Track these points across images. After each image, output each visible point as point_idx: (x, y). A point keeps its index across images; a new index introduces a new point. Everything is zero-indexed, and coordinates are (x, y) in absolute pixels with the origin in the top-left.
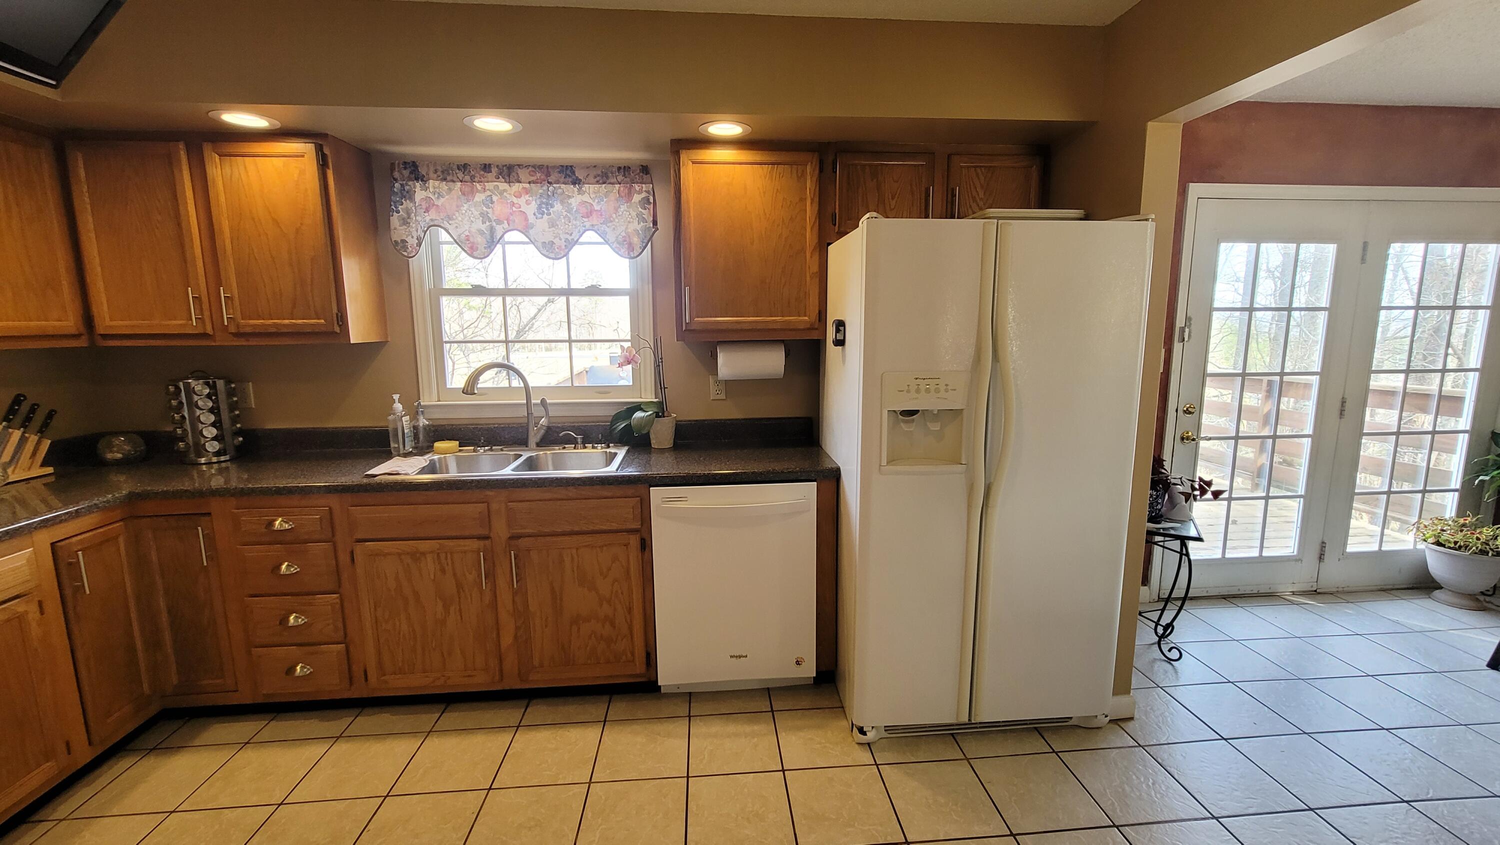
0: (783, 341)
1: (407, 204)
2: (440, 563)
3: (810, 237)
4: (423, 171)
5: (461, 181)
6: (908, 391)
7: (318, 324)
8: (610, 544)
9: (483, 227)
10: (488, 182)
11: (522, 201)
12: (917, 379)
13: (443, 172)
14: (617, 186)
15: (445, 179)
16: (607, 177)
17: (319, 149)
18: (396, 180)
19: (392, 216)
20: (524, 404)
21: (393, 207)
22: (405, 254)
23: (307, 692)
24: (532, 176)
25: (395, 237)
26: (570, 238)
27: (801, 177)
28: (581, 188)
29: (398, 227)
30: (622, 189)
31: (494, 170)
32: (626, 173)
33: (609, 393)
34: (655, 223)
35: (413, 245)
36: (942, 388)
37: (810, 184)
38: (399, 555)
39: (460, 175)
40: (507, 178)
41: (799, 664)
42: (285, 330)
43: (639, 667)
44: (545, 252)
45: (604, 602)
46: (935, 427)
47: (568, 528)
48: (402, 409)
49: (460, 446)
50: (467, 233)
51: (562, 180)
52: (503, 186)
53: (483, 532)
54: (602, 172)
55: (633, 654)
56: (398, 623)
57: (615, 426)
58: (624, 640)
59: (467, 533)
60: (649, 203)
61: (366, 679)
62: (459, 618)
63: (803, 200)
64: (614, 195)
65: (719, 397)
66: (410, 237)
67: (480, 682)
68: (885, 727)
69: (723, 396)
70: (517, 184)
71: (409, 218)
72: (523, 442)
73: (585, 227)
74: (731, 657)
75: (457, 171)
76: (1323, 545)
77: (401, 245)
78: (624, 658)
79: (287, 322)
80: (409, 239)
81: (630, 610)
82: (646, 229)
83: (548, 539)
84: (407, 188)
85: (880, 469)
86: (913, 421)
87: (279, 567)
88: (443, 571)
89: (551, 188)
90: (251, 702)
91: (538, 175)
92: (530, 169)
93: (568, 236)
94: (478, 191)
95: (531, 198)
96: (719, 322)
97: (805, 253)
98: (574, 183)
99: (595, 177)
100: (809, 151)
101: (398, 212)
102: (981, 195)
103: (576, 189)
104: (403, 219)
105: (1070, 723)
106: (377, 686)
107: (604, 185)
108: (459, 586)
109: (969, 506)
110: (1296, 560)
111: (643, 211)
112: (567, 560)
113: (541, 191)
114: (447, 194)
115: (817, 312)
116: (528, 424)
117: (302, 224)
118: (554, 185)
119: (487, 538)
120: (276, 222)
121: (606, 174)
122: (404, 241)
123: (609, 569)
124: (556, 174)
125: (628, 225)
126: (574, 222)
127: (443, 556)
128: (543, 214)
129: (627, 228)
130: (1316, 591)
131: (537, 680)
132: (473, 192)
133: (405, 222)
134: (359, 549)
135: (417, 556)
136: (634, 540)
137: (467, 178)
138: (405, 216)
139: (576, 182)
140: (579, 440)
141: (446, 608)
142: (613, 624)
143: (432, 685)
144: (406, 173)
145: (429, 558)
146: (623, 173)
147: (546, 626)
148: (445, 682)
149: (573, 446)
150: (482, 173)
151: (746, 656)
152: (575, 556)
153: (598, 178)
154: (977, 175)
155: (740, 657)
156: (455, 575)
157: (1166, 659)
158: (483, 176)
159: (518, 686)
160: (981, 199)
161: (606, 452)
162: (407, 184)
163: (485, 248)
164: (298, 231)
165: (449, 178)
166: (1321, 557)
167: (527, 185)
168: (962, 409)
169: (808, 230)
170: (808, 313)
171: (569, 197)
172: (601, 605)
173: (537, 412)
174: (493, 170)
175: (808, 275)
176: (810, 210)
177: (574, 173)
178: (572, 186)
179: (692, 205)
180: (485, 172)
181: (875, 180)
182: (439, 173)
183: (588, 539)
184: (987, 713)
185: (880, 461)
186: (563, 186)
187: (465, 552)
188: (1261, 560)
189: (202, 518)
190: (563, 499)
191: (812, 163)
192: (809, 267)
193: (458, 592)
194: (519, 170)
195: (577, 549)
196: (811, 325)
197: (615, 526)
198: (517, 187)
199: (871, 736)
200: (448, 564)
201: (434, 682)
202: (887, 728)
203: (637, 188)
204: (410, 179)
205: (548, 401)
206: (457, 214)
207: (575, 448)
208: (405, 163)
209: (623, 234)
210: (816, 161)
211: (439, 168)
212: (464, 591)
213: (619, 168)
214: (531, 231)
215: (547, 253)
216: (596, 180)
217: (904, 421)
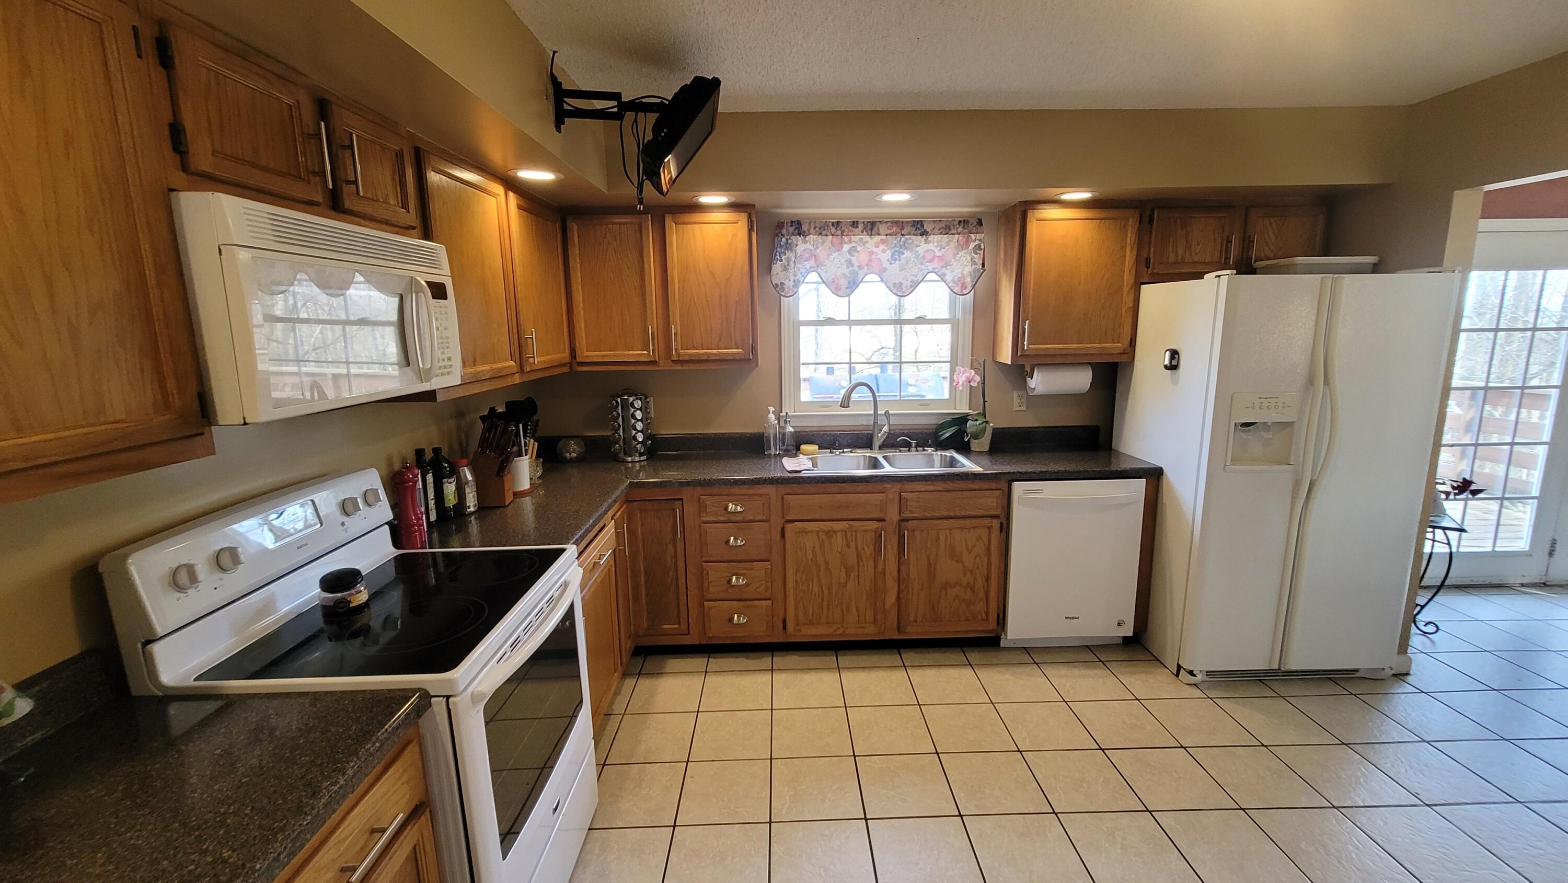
0: (1090, 363)
1: (789, 254)
2: (846, 539)
3: (1128, 278)
4: (805, 228)
5: (833, 235)
6: (1253, 408)
7: (738, 353)
8: (976, 527)
9: (847, 271)
10: (854, 235)
11: (878, 250)
12: (1260, 398)
13: (820, 229)
14: (957, 236)
15: (821, 234)
16: (950, 230)
17: (750, 217)
18: (783, 235)
19: (776, 264)
20: (871, 415)
21: (778, 257)
22: (783, 294)
23: (740, 636)
24: (890, 229)
25: (776, 280)
26: (915, 279)
27: (1124, 228)
28: (927, 239)
29: (779, 273)
30: (961, 238)
31: (861, 226)
32: (966, 226)
33: (929, 405)
34: (983, 265)
35: (789, 286)
36: (1280, 404)
37: (1131, 237)
38: (818, 532)
39: (833, 230)
40: (869, 231)
41: (1120, 625)
42: (713, 358)
43: (992, 625)
44: (895, 291)
45: (968, 573)
46: (1268, 435)
47: (945, 514)
48: (774, 418)
49: (819, 449)
50: (833, 277)
51: (913, 232)
52: (866, 238)
53: (878, 515)
54: (946, 226)
55: (987, 614)
56: (811, 585)
57: (940, 434)
58: (981, 603)
59: (871, 516)
60: (981, 249)
61: (785, 627)
62: (857, 582)
63: (1123, 248)
64: (953, 244)
65: (1020, 409)
66: (787, 280)
67: (869, 632)
68: (1207, 672)
69: (1024, 408)
70: (877, 237)
71: (788, 265)
72: (869, 445)
73: (928, 269)
74: (1066, 618)
75: (831, 227)
76: (1554, 543)
77: (780, 287)
78: (980, 617)
79: (715, 351)
80: (786, 282)
81: (988, 579)
82: (976, 270)
83: (930, 522)
84: (790, 241)
85: (1224, 468)
86: (1249, 431)
87: (729, 540)
88: (848, 546)
89: (903, 239)
90: (697, 643)
91: (895, 228)
92: (890, 224)
93: (914, 278)
94: (846, 243)
95: (886, 248)
96: (1049, 349)
97: (1122, 290)
98: (922, 235)
99: (940, 229)
100: (1133, 208)
101: (781, 261)
102: (1273, 240)
103: (923, 240)
104: (785, 266)
105: (1358, 675)
106: (795, 634)
107: (946, 236)
108: (859, 556)
109: (1294, 498)
110: (1527, 555)
111: (975, 256)
112: (942, 538)
113: (895, 242)
114: (822, 245)
115: (1129, 339)
116: (873, 430)
117: (731, 275)
118: (906, 237)
119: (883, 520)
120: (712, 274)
121: (949, 226)
122: (782, 284)
123: (974, 546)
124: (909, 228)
125: (964, 268)
126: (920, 266)
127: (849, 534)
128: (896, 260)
129: (963, 270)
130: (1544, 584)
131: (912, 633)
132: (842, 243)
133: (785, 268)
134: (789, 527)
135: (830, 534)
136: (996, 523)
137: (839, 232)
138: (786, 264)
139: (924, 233)
140: (913, 445)
141: (848, 575)
142: (972, 589)
143: (834, 633)
144: (791, 229)
145: (839, 534)
146: (962, 226)
147: (922, 590)
148: (844, 632)
149: (907, 449)
150: (851, 228)
151: (1078, 618)
152: (948, 535)
153: (942, 230)
154: (1271, 223)
155: (1073, 618)
156: (857, 549)
157: (1422, 633)
158: (851, 231)
159: (896, 636)
160: (1273, 244)
161: (941, 455)
162: (790, 238)
163: (847, 288)
164: (728, 280)
165: (824, 233)
166: (1551, 553)
167: (884, 237)
168: (1294, 422)
169: (1127, 272)
170: (1121, 341)
171: (917, 246)
172: (965, 574)
173: (882, 420)
174: (859, 225)
175: (1124, 309)
176: (1130, 257)
177: (923, 226)
178: (920, 237)
179: (1033, 254)
180: (853, 227)
181: (1184, 230)
182: (817, 229)
183: (961, 522)
184: (1295, 663)
185: (1226, 462)
186: (913, 237)
187: (866, 531)
188: (1494, 554)
189: (676, 502)
190: (943, 491)
191: (1133, 218)
192: (1125, 302)
193: (858, 562)
194: (880, 225)
195: (951, 530)
196: (1124, 350)
197: (981, 513)
198: (877, 238)
199: (1200, 677)
200: (852, 539)
201: (836, 631)
202: (1208, 674)
203: (974, 238)
204: (793, 234)
205: (890, 412)
206: (827, 261)
207: (909, 451)
208: (792, 222)
209: (959, 275)
210: (1137, 216)
211: (818, 225)
212: (862, 561)
213: (960, 222)
214: (884, 274)
215: (896, 292)
216: (940, 231)
217: (1243, 431)
